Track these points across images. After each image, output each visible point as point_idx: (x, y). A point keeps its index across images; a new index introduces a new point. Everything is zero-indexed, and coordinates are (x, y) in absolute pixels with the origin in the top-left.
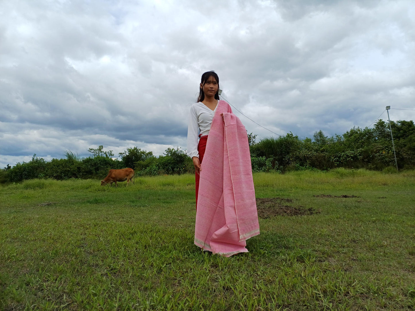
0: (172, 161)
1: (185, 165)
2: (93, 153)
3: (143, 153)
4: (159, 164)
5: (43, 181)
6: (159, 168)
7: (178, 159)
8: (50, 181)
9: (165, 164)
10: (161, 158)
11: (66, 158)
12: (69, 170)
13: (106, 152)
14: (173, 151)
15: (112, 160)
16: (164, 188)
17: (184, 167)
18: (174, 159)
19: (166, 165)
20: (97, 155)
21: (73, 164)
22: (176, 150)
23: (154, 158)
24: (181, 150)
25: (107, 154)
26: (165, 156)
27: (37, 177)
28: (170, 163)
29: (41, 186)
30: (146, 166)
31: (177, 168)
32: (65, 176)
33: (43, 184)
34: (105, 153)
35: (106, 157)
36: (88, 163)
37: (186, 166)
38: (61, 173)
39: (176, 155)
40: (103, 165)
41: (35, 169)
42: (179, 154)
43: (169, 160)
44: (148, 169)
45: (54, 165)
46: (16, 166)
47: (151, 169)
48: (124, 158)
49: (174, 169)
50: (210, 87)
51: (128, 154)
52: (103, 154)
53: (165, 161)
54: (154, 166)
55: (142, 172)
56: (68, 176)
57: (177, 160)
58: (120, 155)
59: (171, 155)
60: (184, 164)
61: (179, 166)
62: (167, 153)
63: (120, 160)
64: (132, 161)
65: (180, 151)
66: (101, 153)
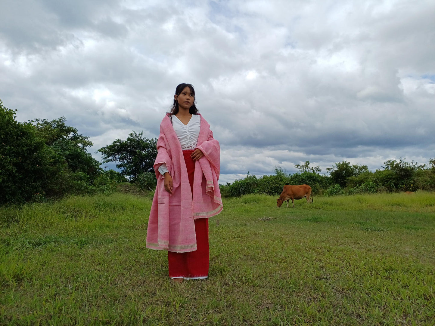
0: (394, 177)
1: (413, 180)
2: (300, 170)
3: (356, 167)
4: (376, 180)
5: (258, 196)
6: (377, 185)
7: (403, 173)
8: (264, 196)
9: (384, 179)
10: (378, 172)
11: (275, 175)
12: (279, 186)
13: (313, 167)
14: (395, 163)
15: (320, 176)
16: (394, 209)
17: (412, 184)
18: (397, 173)
19: (387, 181)
20: (304, 171)
21: (282, 181)
22: (398, 162)
23: (369, 173)
24: (406, 161)
25: (314, 170)
26: (384, 169)
27: (252, 192)
28: (391, 179)
29: (257, 201)
30: (360, 182)
31: (402, 184)
32: (275, 192)
33: (258, 199)
34: (312, 169)
35: (313, 172)
36: (296, 179)
37: (415, 181)
38: (272, 189)
39: (399, 168)
40: (310, 181)
41: (250, 186)
42: (404, 167)
43: (389, 175)
44: (363, 186)
45: (266, 182)
46: (234, 182)
47: (367, 185)
48: (332, 174)
49: (398, 186)
50: (187, 98)
51: (336, 169)
52: (310, 170)
53: (384, 176)
54: (371, 183)
55: (357, 190)
56: (278, 192)
57: (401, 174)
58: (327, 171)
59: (392, 169)
60: (411, 179)
61: (404, 182)
62: (386, 166)
63: (329, 176)
64: (343, 177)
65: (405, 163)
66: (308, 168)
